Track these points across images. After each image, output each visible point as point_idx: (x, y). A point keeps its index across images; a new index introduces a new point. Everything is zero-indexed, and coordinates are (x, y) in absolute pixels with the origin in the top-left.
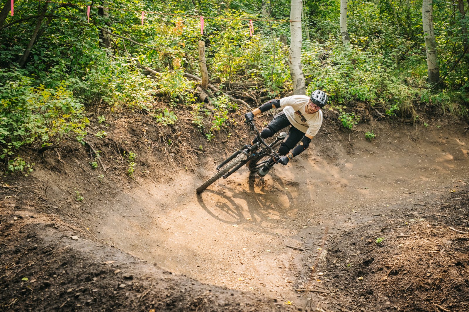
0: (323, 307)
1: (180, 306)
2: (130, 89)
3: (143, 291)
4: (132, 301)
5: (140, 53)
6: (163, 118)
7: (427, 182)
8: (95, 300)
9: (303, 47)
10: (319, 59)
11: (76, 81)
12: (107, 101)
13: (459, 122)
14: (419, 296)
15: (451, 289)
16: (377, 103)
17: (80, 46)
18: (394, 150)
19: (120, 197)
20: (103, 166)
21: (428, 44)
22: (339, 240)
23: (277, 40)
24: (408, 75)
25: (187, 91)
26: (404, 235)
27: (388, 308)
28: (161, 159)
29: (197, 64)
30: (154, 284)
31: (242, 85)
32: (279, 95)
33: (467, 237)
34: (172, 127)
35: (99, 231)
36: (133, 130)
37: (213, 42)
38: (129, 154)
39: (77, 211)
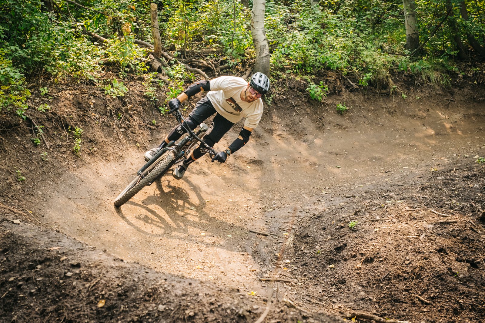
0: (290, 298)
1: (133, 297)
2: (76, 58)
3: (92, 280)
4: (80, 291)
5: (86, 17)
6: (112, 90)
7: (404, 161)
8: (39, 290)
9: (267, 10)
10: (284, 23)
11: (15, 49)
12: (50, 71)
13: (441, 92)
14: (397, 285)
15: (433, 278)
16: (350, 72)
17: (19, 10)
18: (368, 124)
19: (66, 177)
20: (47, 143)
21: (406, 6)
22: (307, 225)
23: (237, 3)
24: (384, 40)
25: (138, 60)
26: (379, 219)
27: (362, 299)
28: (109, 135)
29: (149, 30)
30: (104, 272)
31: (199, 53)
32: (241, 64)
33: (450, 221)
34: (122, 100)
35: (42, 215)
36: (79, 103)
37: (167, 4)
38: (74, 129)
39: (19, 192)
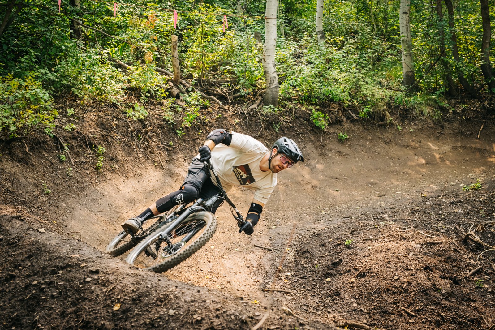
0: (290, 307)
1: (146, 301)
2: (101, 82)
3: (109, 285)
4: (98, 295)
5: (112, 46)
6: (133, 113)
7: (396, 186)
8: (60, 293)
9: (278, 45)
10: (293, 58)
11: (45, 72)
12: (76, 93)
13: (432, 126)
14: (386, 299)
15: (418, 292)
16: (351, 104)
17: (50, 36)
18: (366, 152)
19: (88, 191)
20: (71, 159)
21: (404, 46)
22: (308, 241)
23: (251, 37)
24: (383, 77)
25: (158, 86)
26: (373, 238)
27: (355, 310)
28: (130, 154)
29: (169, 59)
30: (121, 279)
31: (214, 82)
32: (252, 93)
33: (436, 242)
34: (142, 122)
35: (66, 225)
36: (102, 124)
37: (186, 36)
38: (98, 148)
39: (45, 204)
